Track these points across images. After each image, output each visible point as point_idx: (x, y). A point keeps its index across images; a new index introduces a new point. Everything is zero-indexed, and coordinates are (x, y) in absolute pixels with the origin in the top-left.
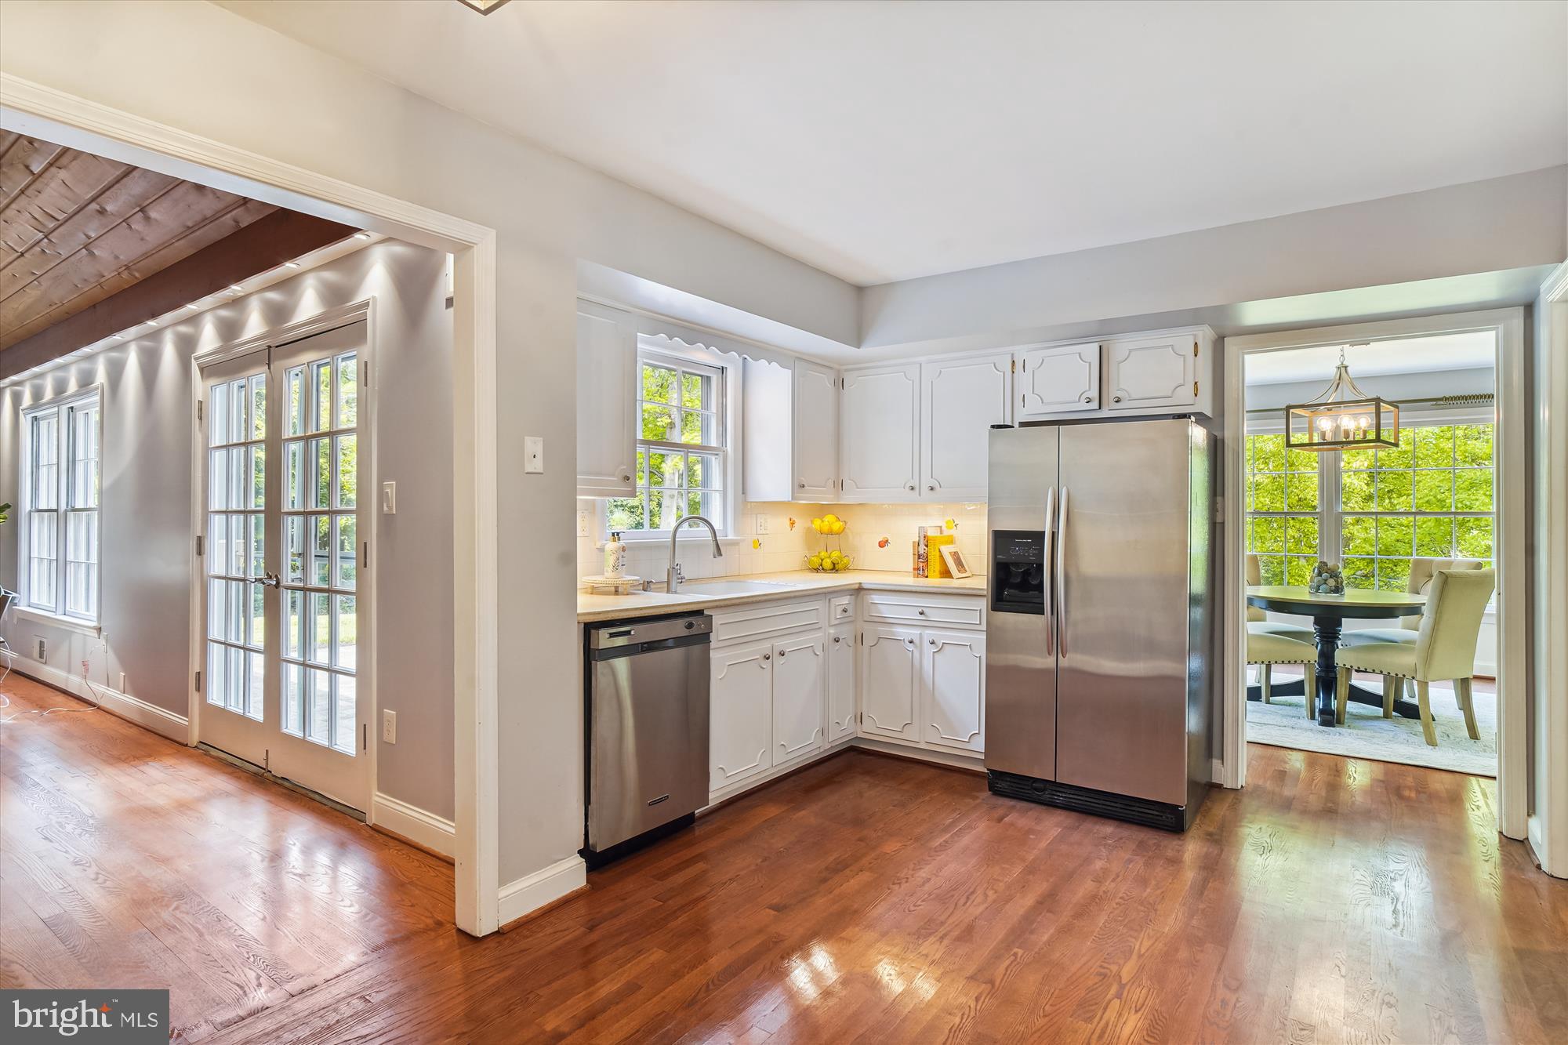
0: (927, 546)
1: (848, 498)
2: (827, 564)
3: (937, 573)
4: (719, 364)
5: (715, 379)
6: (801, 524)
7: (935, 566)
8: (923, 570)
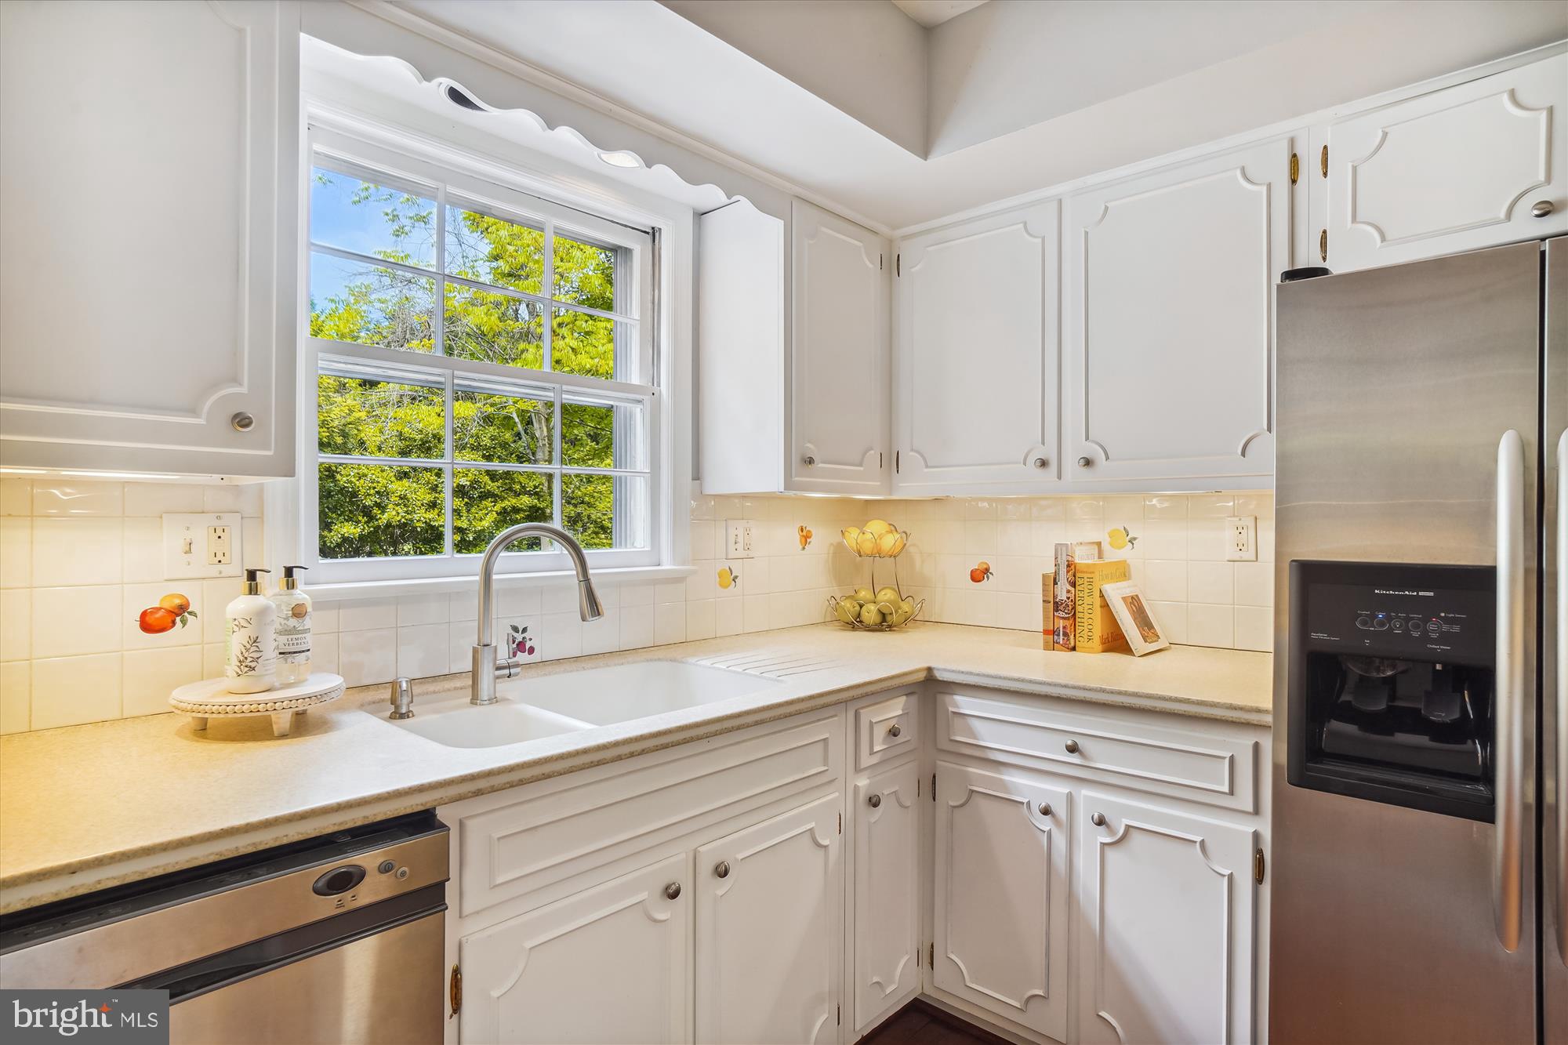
0: (1074, 585)
1: (908, 488)
2: (870, 614)
3: (1096, 642)
4: (646, 221)
5: (639, 249)
6: (823, 538)
7: (1092, 625)
8: (1066, 634)
